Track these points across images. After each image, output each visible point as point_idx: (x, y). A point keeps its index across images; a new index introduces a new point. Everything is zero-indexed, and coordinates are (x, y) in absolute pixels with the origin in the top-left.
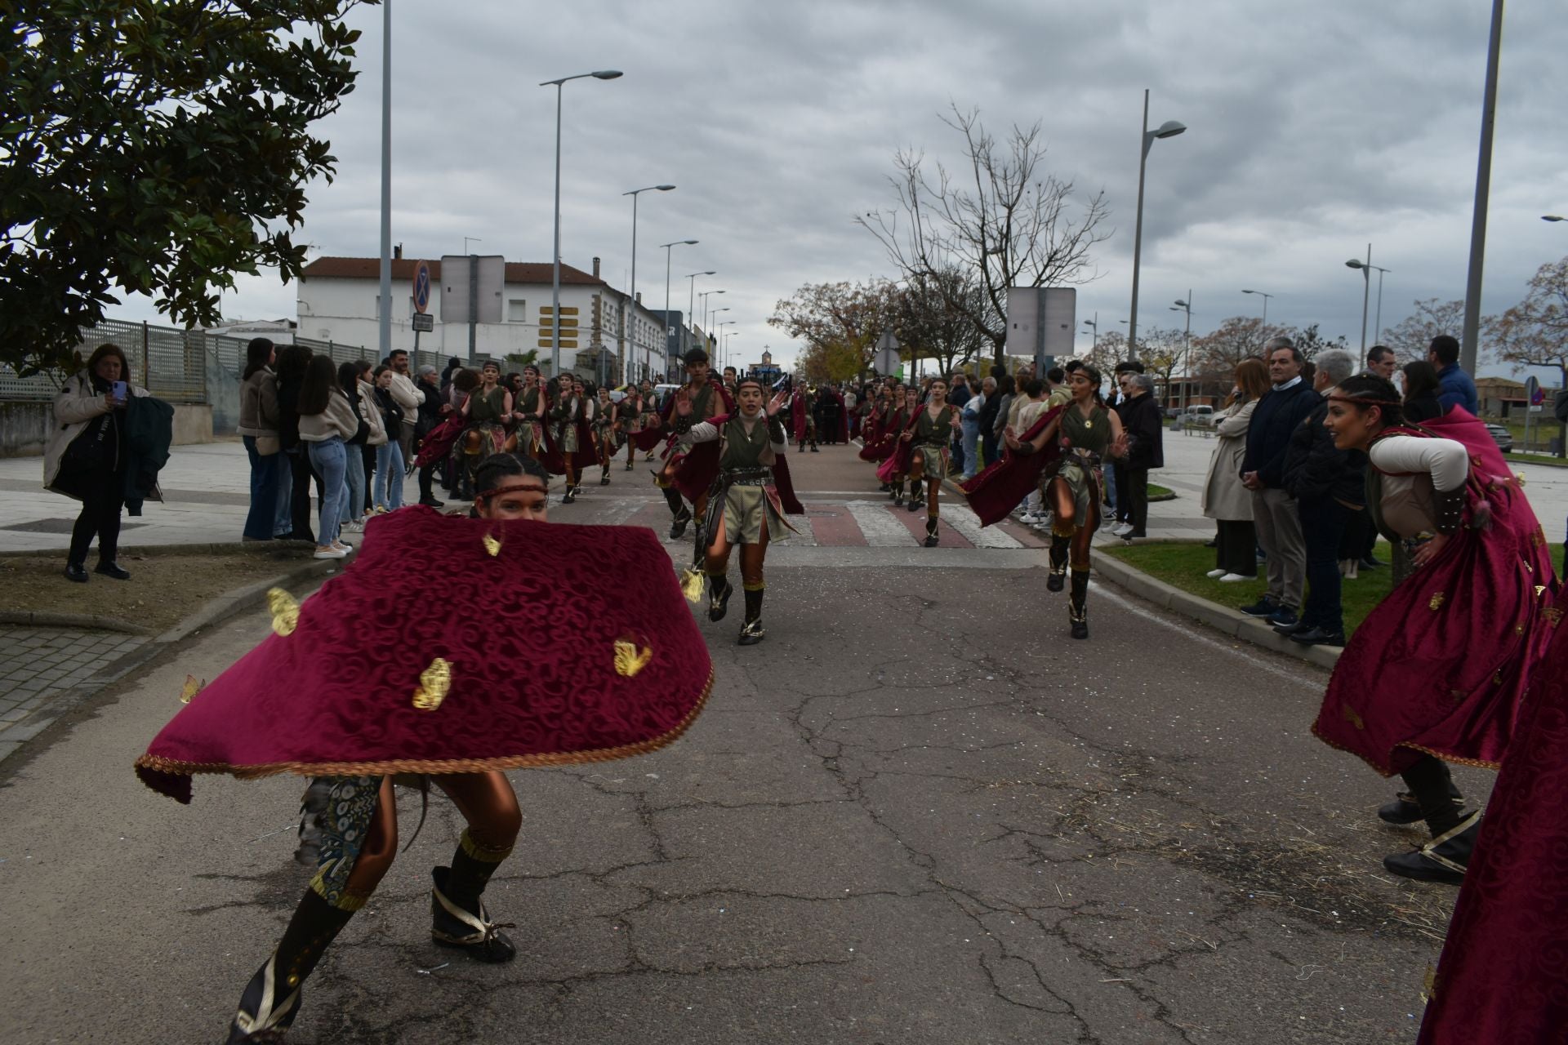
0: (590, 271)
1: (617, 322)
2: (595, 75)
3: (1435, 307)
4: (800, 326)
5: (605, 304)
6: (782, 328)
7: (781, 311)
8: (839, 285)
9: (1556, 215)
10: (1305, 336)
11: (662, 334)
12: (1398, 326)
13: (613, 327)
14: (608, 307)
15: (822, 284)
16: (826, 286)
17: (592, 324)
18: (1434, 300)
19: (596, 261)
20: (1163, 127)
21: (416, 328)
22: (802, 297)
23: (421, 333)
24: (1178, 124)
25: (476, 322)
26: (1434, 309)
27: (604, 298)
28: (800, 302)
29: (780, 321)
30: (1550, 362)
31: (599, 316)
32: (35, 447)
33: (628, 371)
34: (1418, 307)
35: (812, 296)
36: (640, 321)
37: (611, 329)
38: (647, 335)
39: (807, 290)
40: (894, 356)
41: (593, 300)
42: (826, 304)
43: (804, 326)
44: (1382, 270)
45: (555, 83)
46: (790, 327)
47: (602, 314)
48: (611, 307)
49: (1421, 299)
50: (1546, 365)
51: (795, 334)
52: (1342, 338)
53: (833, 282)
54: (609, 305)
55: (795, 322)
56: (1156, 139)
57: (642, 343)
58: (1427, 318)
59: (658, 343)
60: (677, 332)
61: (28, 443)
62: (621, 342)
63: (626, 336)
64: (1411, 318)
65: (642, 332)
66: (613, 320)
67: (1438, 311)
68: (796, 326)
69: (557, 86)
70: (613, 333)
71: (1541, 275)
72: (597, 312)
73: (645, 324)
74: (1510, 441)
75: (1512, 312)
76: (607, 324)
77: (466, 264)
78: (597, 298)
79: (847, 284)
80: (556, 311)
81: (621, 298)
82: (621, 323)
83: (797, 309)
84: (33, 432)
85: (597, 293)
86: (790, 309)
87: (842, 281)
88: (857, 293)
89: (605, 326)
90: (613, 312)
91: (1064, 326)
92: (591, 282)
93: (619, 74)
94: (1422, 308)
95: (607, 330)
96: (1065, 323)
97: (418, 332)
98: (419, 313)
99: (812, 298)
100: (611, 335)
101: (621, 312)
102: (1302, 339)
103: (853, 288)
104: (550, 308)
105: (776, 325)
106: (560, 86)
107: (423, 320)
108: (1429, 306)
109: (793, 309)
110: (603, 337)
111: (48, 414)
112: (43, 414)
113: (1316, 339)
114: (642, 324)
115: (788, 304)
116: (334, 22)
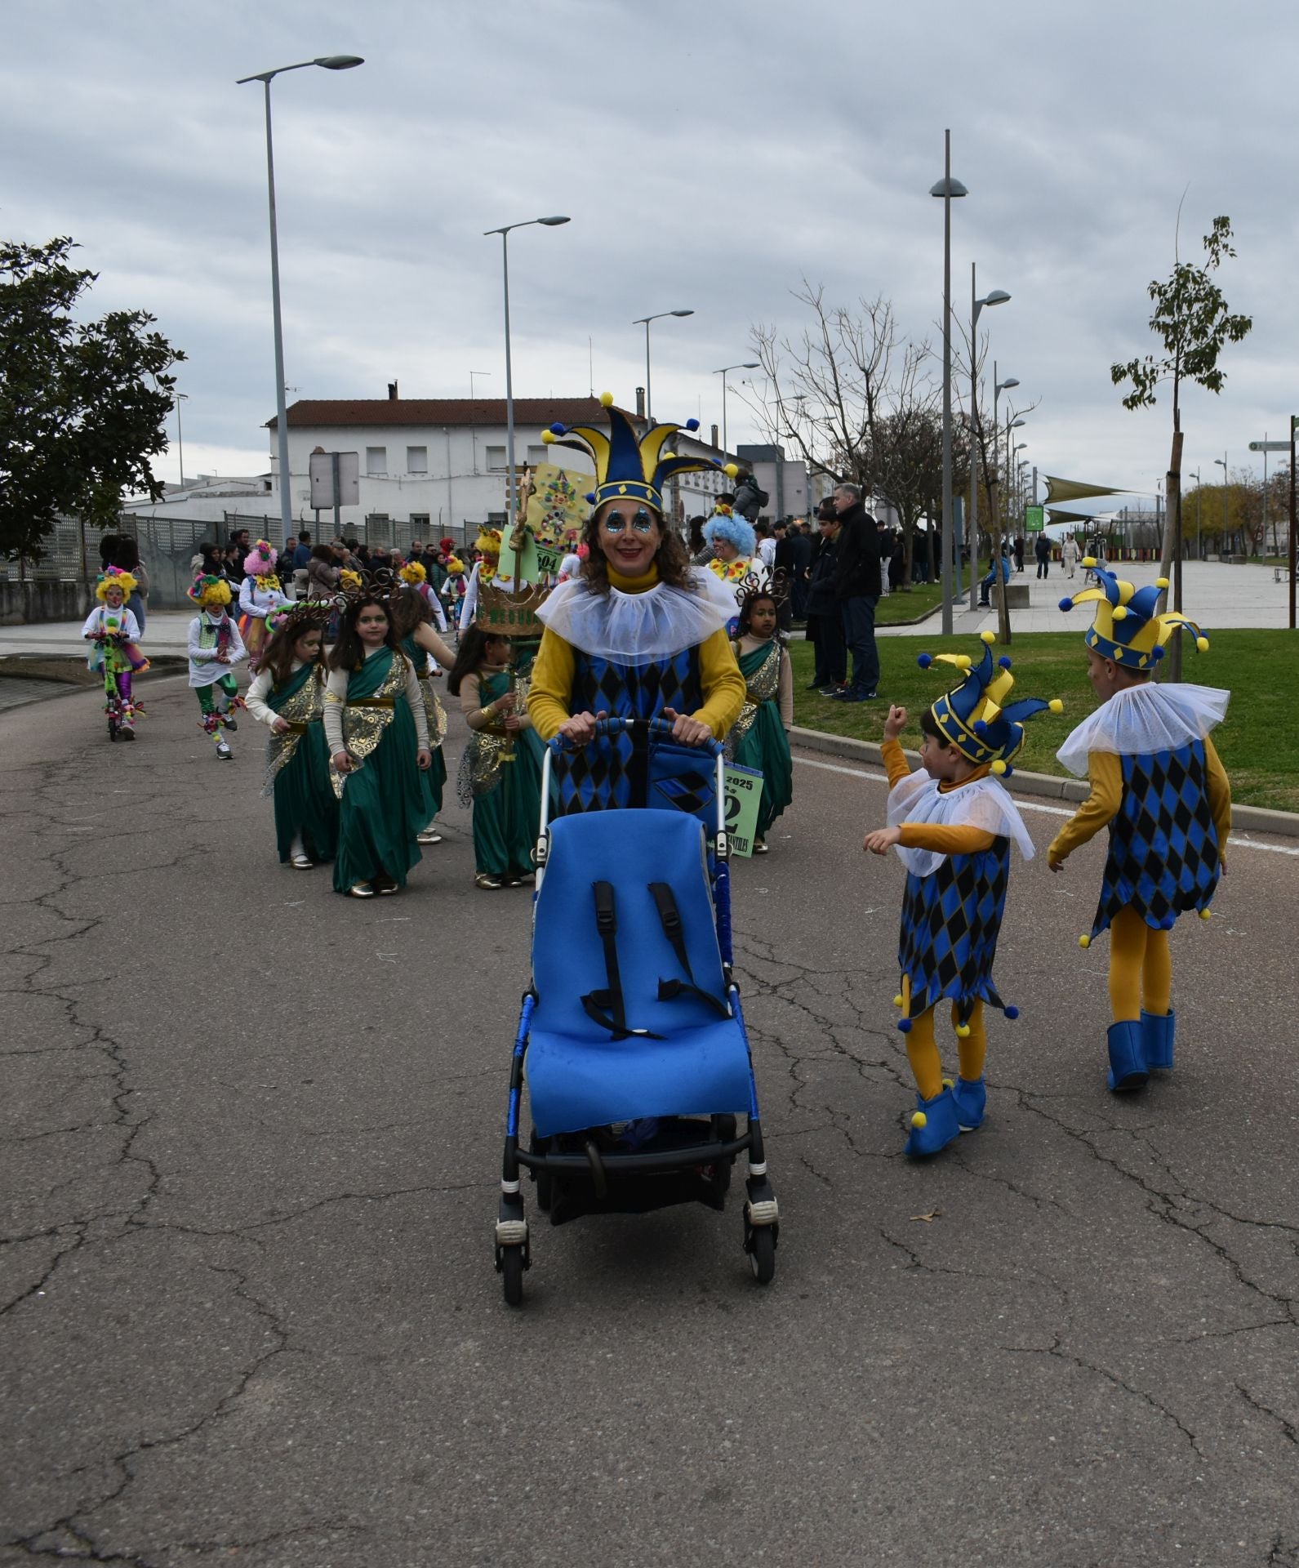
2: (541, 221)
20: (991, 295)
24: (1003, 293)
45: (499, 231)
56: (984, 307)
69: (502, 235)
93: (567, 220)
97: (318, 510)
106: (505, 235)
116: (162, 374)
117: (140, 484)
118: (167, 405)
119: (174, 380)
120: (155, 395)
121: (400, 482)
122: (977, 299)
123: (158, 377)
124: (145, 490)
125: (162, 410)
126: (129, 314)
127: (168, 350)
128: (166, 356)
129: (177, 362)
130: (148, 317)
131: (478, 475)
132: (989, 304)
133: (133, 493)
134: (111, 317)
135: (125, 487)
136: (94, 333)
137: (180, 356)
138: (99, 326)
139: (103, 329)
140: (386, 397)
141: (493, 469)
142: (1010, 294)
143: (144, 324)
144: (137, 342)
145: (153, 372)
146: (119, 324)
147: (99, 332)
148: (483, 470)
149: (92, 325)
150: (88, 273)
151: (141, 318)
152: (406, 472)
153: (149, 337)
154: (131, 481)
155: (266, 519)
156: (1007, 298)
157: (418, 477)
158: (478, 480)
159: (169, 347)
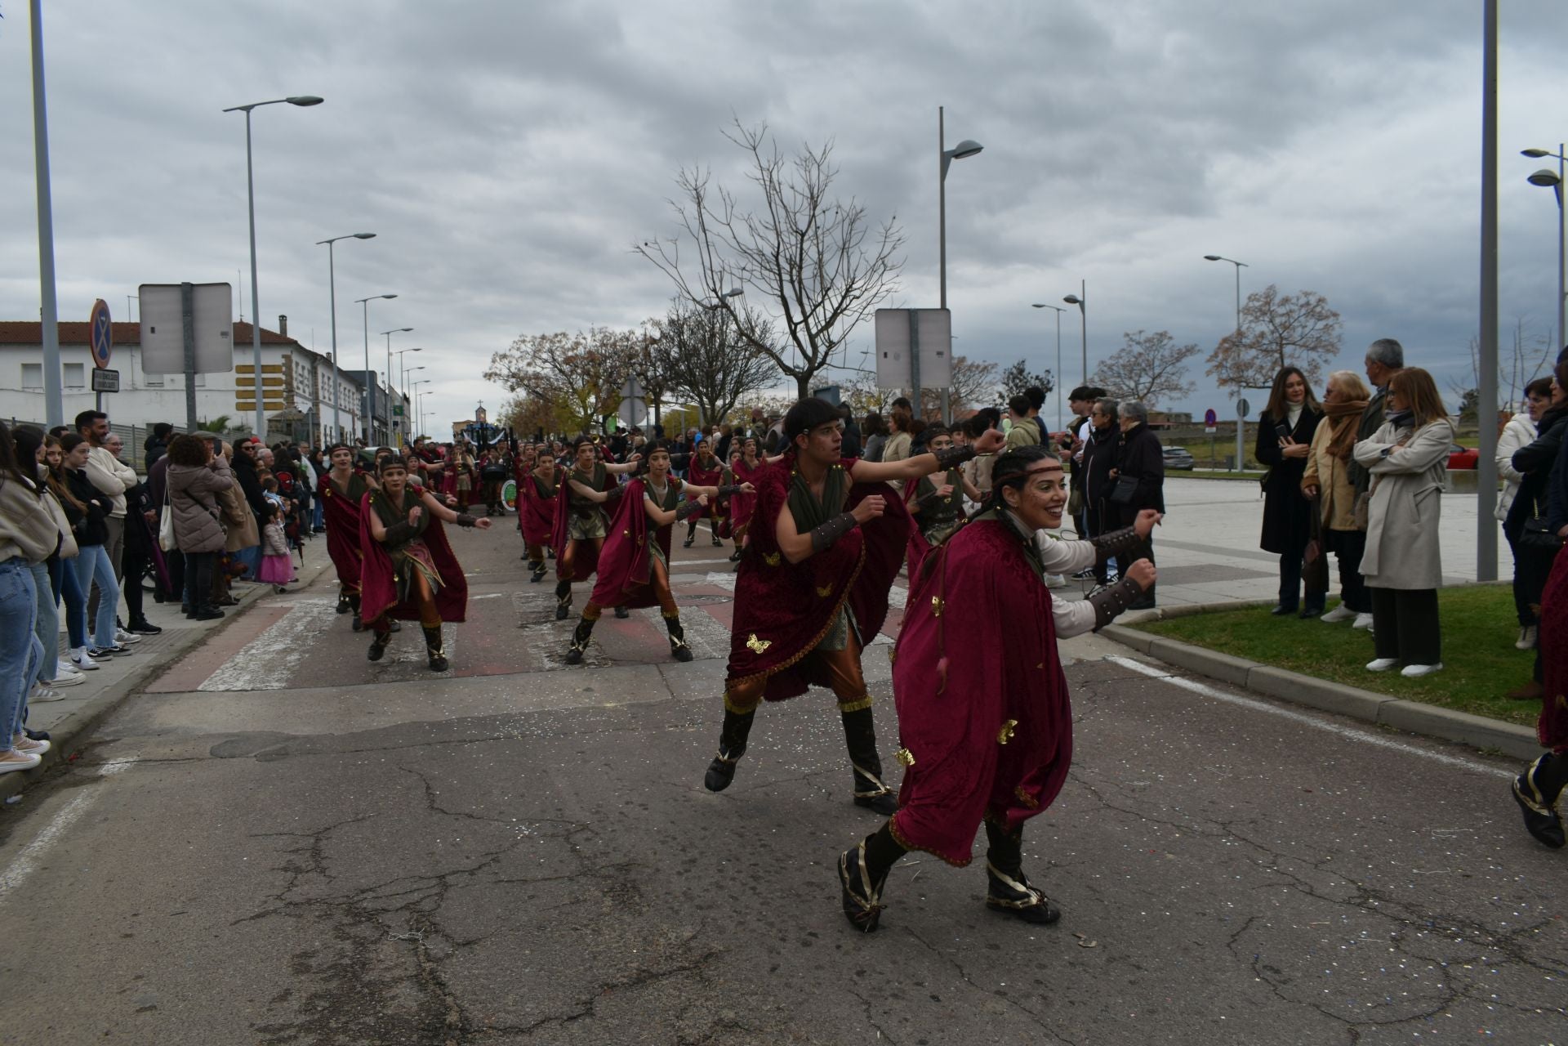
0: (277, 330)
1: (310, 383)
2: (290, 101)
3: (1142, 338)
4: (518, 379)
5: (297, 364)
6: (500, 383)
7: (497, 364)
8: (556, 336)
9: (1215, 254)
10: (1015, 371)
12: (1111, 358)
13: (307, 389)
14: (300, 368)
15: (538, 335)
16: (543, 337)
18: (1140, 332)
19: (283, 319)
20: (959, 147)
21: (96, 387)
22: (518, 349)
23: (104, 395)
24: (974, 143)
25: (195, 373)
26: (1142, 340)
27: (295, 358)
28: (518, 354)
29: (496, 374)
30: (1267, 385)
31: (292, 378)
33: (325, 435)
34: (1127, 339)
35: (528, 347)
36: (334, 382)
37: (304, 392)
39: (524, 341)
40: (639, 404)
41: (283, 360)
42: (545, 356)
43: (522, 379)
44: (1058, 310)
46: (507, 381)
47: (294, 375)
48: (303, 368)
49: (1129, 332)
50: (1264, 387)
51: (512, 389)
52: (1048, 371)
53: (549, 334)
54: (301, 366)
55: (514, 375)
56: (953, 159)
58: (1137, 349)
59: (354, 405)
60: (372, 393)
62: (315, 405)
63: (321, 398)
64: (1123, 350)
65: (337, 393)
66: (306, 382)
67: (1145, 342)
68: (514, 380)
69: (245, 113)
70: (307, 395)
71: (1251, 304)
72: (288, 373)
73: (340, 385)
74: (1192, 460)
75: (1225, 340)
76: (300, 386)
77: (176, 297)
78: (288, 358)
79: (564, 335)
80: (259, 369)
81: (313, 357)
82: (315, 384)
83: (514, 361)
85: (288, 352)
86: (506, 361)
87: (559, 332)
88: (577, 344)
89: (298, 388)
90: (306, 373)
91: (940, 354)
92: (279, 340)
93: (320, 101)
94: (1131, 339)
95: (301, 392)
96: (940, 349)
97: (99, 393)
98: (99, 368)
99: (529, 350)
100: (305, 398)
101: (314, 372)
102: (1012, 373)
103: (573, 339)
104: (252, 366)
105: (492, 380)
106: (248, 113)
107: (106, 377)
108: (1136, 338)
109: (510, 362)
110: (296, 399)
113: (1025, 374)
114: (337, 386)
115: (504, 356)
122: (946, 149)
131: (135, 390)
132: (958, 156)
141: (150, 384)
142: (982, 144)
148: (140, 385)
156: (978, 149)
157: (75, 391)
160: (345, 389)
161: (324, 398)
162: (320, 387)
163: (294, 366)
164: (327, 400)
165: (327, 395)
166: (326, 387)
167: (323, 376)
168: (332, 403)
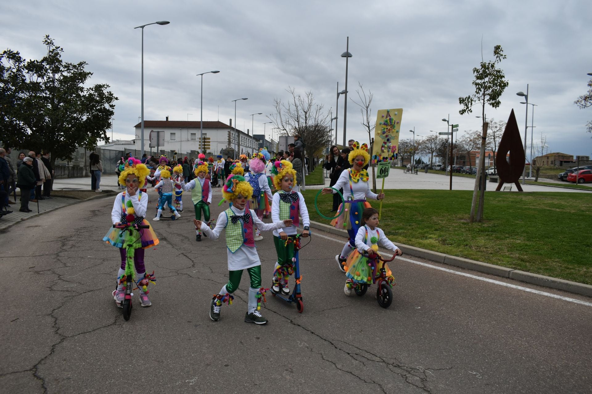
0: (229, 124)
1: (237, 139)
2: (212, 72)
5: (232, 134)
11: (257, 143)
13: (236, 141)
17: (228, 141)
19: (231, 120)
27: (232, 132)
31: (230, 138)
32: (60, 176)
36: (246, 139)
38: (250, 143)
41: (228, 133)
45: (201, 74)
47: (231, 137)
48: (235, 135)
56: (340, 95)
57: (247, 146)
59: (254, 146)
60: (263, 142)
61: (58, 176)
62: (239, 146)
63: (241, 144)
65: (248, 142)
70: (236, 143)
72: (229, 137)
73: (249, 140)
76: (234, 141)
81: (239, 132)
82: (239, 140)
84: (59, 173)
85: (229, 130)
89: (232, 141)
90: (236, 137)
92: (229, 128)
93: (219, 72)
95: (233, 142)
97: (151, 148)
101: (239, 136)
110: (231, 144)
111: (63, 169)
112: (62, 169)
114: (247, 140)
116: (111, 104)
117: (103, 138)
118: (112, 113)
119: (114, 106)
120: (109, 110)
121: (168, 142)
122: (338, 92)
123: (110, 105)
124: (104, 140)
125: (110, 115)
126: (102, 85)
127: (113, 97)
128: (112, 99)
129: (116, 101)
130: (108, 86)
131: (189, 141)
132: (342, 94)
133: (100, 140)
134: (96, 86)
135: (98, 139)
136: (91, 90)
137: (117, 99)
138: (93, 89)
139: (94, 89)
140: (165, 120)
141: (192, 139)
143: (106, 88)
144: (104, 94)
145: (108, 103)
146: (98, 88)
147: (92, 90)
148: (190, 139)
149: (90, 88)
150: (90, 73)
151: (105, 86)
152: (170, 139)
153: (108, 92)
154: (100, 137)
155: (135, 150)
157: (173, 141)
158: (188, 142)
159: (113, 96)
160: (251, 141)
161: (242, 144)
162: (240, 141)
163: (231, 134)
164: (243, 145)
165: (243, 143)
166: (243, 140)
167: (242, 137)
168: (245, 145)
